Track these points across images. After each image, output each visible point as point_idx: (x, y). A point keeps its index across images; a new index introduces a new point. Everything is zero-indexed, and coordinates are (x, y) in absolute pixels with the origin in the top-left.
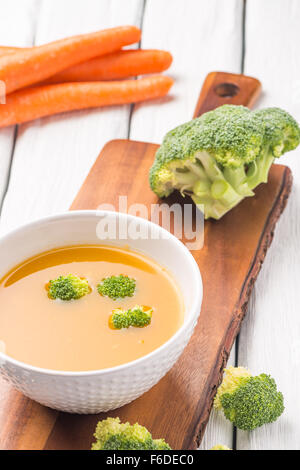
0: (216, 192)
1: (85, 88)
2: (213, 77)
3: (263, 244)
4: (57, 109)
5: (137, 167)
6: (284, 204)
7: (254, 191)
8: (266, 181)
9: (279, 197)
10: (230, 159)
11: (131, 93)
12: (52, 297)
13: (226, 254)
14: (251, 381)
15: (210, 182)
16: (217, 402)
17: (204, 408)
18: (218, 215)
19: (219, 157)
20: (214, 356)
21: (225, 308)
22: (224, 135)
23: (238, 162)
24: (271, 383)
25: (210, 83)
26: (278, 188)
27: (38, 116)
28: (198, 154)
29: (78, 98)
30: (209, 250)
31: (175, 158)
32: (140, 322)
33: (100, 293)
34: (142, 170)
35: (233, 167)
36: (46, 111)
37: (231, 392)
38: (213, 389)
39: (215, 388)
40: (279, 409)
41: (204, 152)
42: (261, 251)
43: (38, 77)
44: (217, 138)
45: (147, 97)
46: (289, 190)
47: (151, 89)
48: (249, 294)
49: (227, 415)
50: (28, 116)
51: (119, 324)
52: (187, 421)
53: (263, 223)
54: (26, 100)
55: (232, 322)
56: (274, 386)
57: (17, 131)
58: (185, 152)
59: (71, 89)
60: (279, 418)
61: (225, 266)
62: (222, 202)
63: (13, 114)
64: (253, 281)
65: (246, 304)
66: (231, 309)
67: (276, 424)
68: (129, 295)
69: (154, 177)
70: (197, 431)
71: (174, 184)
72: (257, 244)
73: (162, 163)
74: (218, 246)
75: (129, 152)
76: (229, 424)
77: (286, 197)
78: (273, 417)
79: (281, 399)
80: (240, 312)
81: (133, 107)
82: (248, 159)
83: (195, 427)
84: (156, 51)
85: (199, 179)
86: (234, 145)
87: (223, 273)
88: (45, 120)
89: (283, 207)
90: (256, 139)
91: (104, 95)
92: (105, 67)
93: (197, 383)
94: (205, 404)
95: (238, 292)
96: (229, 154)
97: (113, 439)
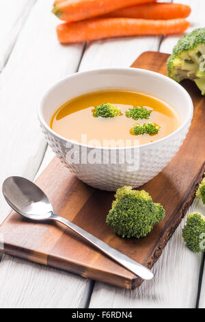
4: (113, 34)
11: (161, 27)
12: (96, 116)
16: (198, 193)
17: (188, 195)
28: (200, 48)
29: (126, 27)
31: (184, 50)
32: (151, 131)
33: (127, 116)
36: (105, 35)
38: (196, 185)
39: (198, 185)
41: (204, 45)
45: (172, 31)
50: (93, 37)
51: (137, 132)
54: (93, 25)
58: (191, 45)
59: (123, 21)
68: (145, 118)
69: (170, 64)
70: (183, 207)
73: (176, 53)
83: (182, 205)
84: (181, 5)
92: (146, 11)
94: (190, 193)
97: (126, 196)
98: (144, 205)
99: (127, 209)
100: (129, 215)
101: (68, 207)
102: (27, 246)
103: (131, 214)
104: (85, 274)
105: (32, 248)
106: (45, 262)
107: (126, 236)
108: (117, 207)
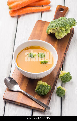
0: (60, 34)
1: (33, 8)
2: (59, 7)
3: (68, 45)
5: (43, 27)
6: (73, 36)
7: (67, 34)
8: (69, 32)
9: (72, 35)
10: (63, 29)
11: (42, 9)
13: (61, 47)
14: (66, 74)
15: (59, 32)
16: (59, 77)
18: (60, 39)
19: (61, 28)
20: (59, 68)
21: (61, 58)
22: (62, 24)
23: (64, 30)
24: (70, 74)
25: (58, 8)
26: (72, 33)
27: (23, 14)
28: (57, 28)
30: (58, 46)
31: (52, 28)
32: (46, 63)
33: (38, 56)
34: (44, 28)
35: (63, 30)
37: (62, 75)
38: (58, 74)
39: (59, 74)
40: (71, 79)
41: (58, 27)
42: (68, 46)
43: (24, 6)
44: (61, 25)
46: (73, 33)
47: (46, 9)
48: (65, 55)
49: (61, 80)
50: (21, 14)
51: (42, 63)
52: (54, 81)
53: (68, 40)
54: (21, 11)
55: (62, 61)
56: (70, 75)
57: (18, 17)
58: (54, 27)
59: (30, 8)
60: (71, 81)
61: (61, 49)
62: (61, 37)
63: (18, 14)
64: (66, 53)
65: (65, 57)
66: (62, 58)
67: (70, 82)
69: (48, 31)
70: (56, 83)
71: (52, 32)
72: (67, 45)
73: (49, 28)
74: (60, 45)
75: (42, 23)
76: (61, 81)
77: (73, 35)
78: (70, 80)
79: (71, 77)
80: (64, 59)
81: (42, 12)
82: (66, 29)
85: (56, 31)
86: (64, 26)
87: (61, 51)
88: (24, 15)
89: (72, 37)
90: (68, 25)
91: (36, 10)
93: (56, 73)
94: (57, 77)
95: (63, 55)
96: (63, 28)
97: (41, 85)
98: (46, 87)
99: (41, 89)
100: (42, 91)
101: (23, 85)
102: (14, 100)
103: (43, 90)
104: (31, 108)
105: (15, 101)
106: (19, 104)
107: (41, 95)
108: (39, 88)
